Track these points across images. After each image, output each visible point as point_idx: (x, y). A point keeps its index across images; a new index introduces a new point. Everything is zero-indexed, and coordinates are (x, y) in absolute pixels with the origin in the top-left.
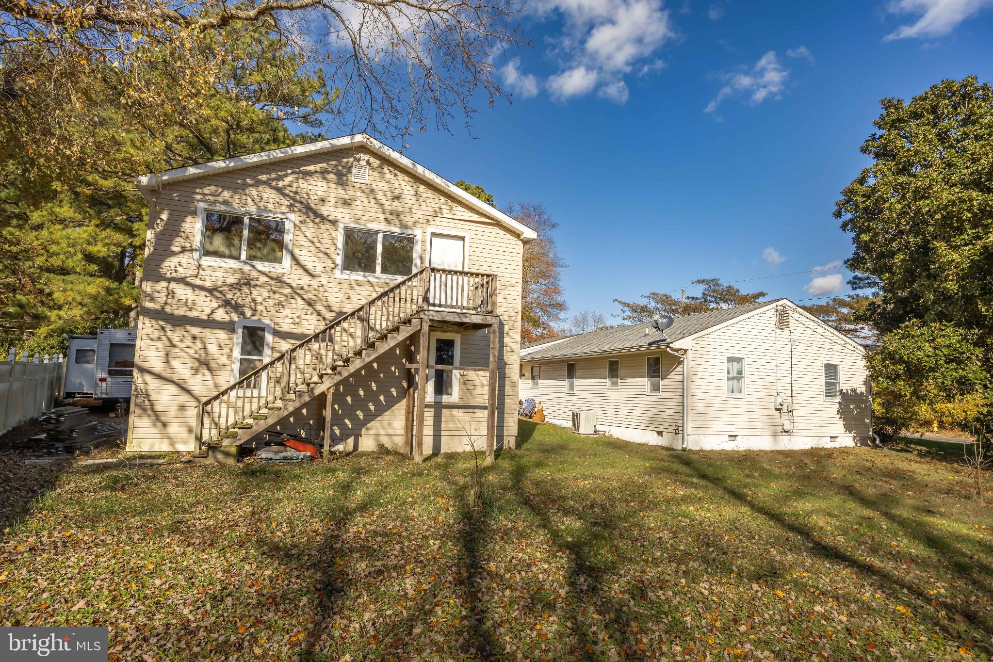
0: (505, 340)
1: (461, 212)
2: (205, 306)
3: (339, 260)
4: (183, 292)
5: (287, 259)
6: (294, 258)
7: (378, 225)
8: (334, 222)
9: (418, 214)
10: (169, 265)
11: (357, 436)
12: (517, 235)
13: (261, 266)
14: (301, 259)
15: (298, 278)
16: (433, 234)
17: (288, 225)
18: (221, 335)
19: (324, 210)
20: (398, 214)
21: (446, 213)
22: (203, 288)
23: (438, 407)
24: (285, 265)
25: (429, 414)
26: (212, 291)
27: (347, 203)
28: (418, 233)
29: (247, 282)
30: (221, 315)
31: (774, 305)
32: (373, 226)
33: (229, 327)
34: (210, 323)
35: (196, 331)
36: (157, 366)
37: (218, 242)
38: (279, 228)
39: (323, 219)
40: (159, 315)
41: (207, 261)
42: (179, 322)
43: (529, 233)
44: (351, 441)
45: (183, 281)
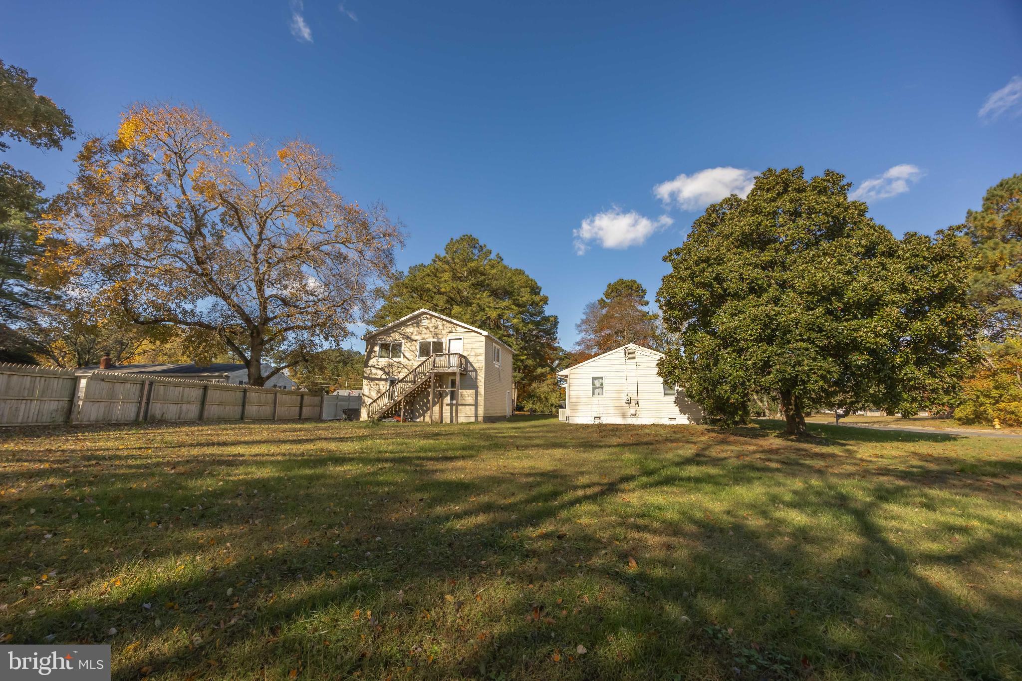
0: (478, 377)
1: (459, 329)
2: (380, 374)
3: (418, 354)
4: (374, 370)
5: (402, 356)
6: (404, 355)
7: (430, 339)
8: (416, 341)
9: (444, 333)
10: (371, 362)
11: (424, 416)
12: (481, 334)
13: (394, 359)
14: (406, 355)
15: (404, 361)
16: (450, 340)
17: (403, 344)
18: (383, 382)
19: (413, 337)
20: (436, 334)
21: (454, 331)
22: (379, 368)
23: (451, 405)
24: (401, 359)
25: (449, 407)
26: (382, 369)
27: (420, 333)
28: (443, 340)
29: (391, 366)
30: (384, 377)
31: (623, 347)
32: (429, 340)
33: (386, 380)
34: (381, 380)
35: (377, 382)
36: (367, 394)
37: (384, 354)
38: (400, 345)
39: (413, 340)
40: (368, 378)
41: (381, 360)
42: (373, 379)
43: (485, 333)
44: (422, 418)
45: (374, 367)
